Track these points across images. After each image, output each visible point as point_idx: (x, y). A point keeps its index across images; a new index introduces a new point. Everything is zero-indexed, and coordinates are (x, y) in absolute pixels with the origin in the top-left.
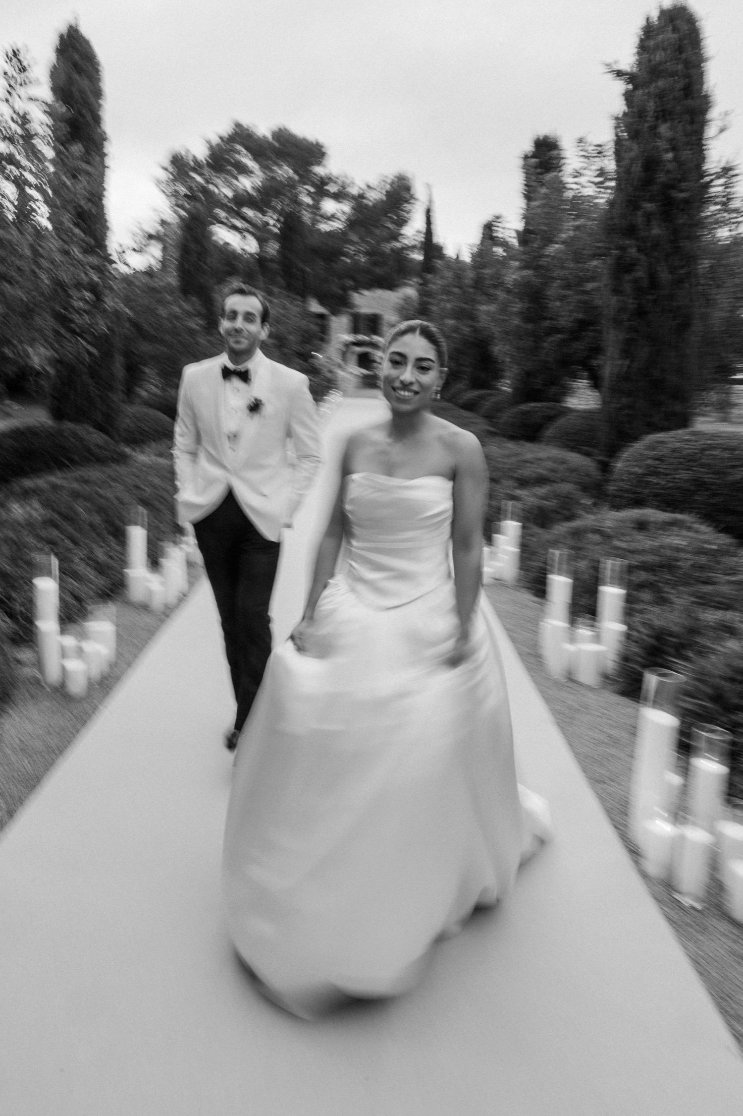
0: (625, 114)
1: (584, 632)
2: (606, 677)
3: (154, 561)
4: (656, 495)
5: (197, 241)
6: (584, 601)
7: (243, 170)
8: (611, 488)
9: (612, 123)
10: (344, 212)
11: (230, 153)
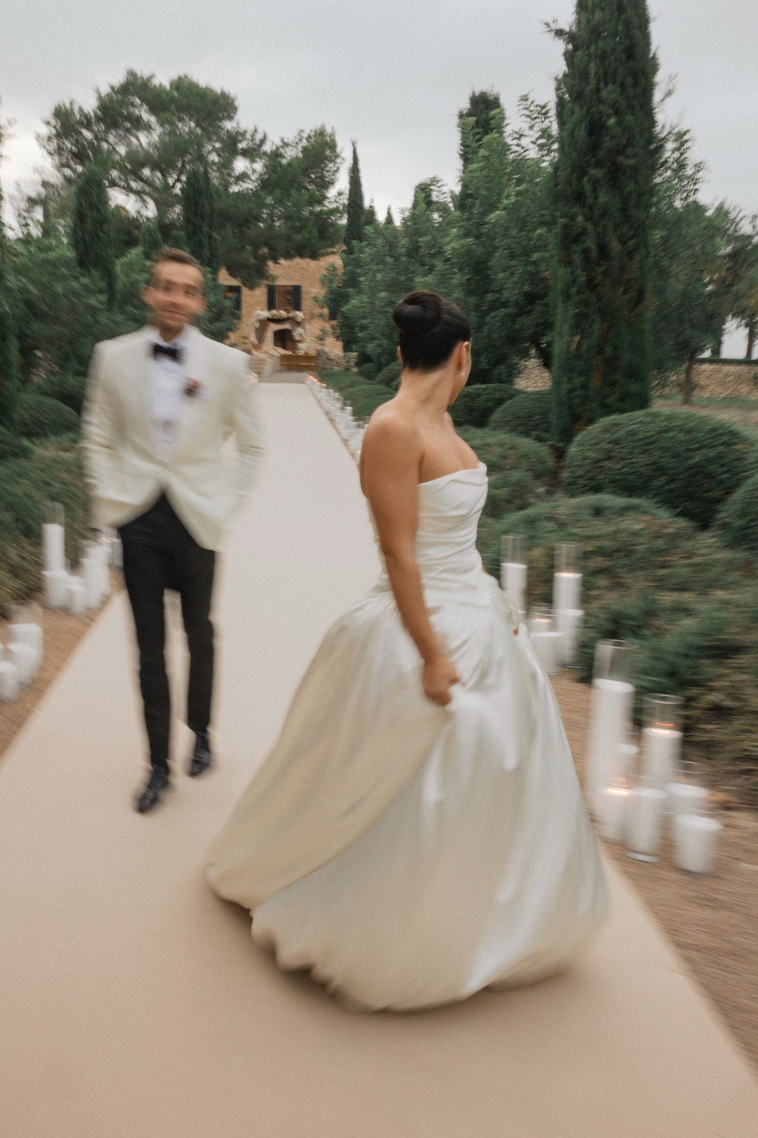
0: (565, 76)
1: (540, 621)
2: (564, 665)
3: (74, 560)
4: (613, 481)
5: (92, 206)
6: (540, 590)
7: (138, 124)
8: (565, 474)
9: (553, 85)
10: (254, 171)
11: (122, 103)
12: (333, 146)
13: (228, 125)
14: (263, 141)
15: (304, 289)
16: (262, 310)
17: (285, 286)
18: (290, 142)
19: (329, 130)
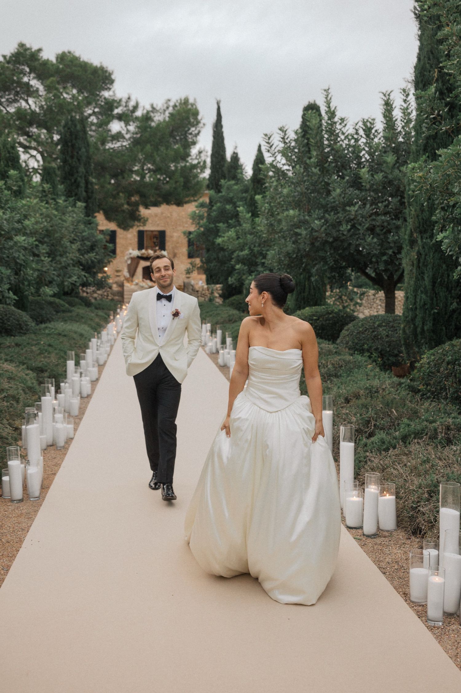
10: (128, 131)
11: (14, 72)
12: (196, 113)
13: (106, 94)
14: (136, 107)
15: (168, 234)
16: (133, 250)
17: (152, 231)
18: (158, 108)
19: (191, 101)
